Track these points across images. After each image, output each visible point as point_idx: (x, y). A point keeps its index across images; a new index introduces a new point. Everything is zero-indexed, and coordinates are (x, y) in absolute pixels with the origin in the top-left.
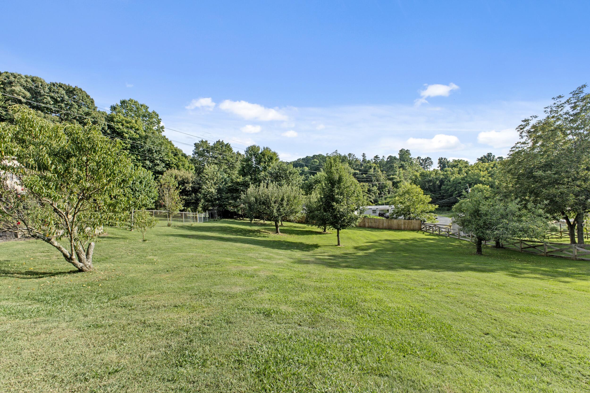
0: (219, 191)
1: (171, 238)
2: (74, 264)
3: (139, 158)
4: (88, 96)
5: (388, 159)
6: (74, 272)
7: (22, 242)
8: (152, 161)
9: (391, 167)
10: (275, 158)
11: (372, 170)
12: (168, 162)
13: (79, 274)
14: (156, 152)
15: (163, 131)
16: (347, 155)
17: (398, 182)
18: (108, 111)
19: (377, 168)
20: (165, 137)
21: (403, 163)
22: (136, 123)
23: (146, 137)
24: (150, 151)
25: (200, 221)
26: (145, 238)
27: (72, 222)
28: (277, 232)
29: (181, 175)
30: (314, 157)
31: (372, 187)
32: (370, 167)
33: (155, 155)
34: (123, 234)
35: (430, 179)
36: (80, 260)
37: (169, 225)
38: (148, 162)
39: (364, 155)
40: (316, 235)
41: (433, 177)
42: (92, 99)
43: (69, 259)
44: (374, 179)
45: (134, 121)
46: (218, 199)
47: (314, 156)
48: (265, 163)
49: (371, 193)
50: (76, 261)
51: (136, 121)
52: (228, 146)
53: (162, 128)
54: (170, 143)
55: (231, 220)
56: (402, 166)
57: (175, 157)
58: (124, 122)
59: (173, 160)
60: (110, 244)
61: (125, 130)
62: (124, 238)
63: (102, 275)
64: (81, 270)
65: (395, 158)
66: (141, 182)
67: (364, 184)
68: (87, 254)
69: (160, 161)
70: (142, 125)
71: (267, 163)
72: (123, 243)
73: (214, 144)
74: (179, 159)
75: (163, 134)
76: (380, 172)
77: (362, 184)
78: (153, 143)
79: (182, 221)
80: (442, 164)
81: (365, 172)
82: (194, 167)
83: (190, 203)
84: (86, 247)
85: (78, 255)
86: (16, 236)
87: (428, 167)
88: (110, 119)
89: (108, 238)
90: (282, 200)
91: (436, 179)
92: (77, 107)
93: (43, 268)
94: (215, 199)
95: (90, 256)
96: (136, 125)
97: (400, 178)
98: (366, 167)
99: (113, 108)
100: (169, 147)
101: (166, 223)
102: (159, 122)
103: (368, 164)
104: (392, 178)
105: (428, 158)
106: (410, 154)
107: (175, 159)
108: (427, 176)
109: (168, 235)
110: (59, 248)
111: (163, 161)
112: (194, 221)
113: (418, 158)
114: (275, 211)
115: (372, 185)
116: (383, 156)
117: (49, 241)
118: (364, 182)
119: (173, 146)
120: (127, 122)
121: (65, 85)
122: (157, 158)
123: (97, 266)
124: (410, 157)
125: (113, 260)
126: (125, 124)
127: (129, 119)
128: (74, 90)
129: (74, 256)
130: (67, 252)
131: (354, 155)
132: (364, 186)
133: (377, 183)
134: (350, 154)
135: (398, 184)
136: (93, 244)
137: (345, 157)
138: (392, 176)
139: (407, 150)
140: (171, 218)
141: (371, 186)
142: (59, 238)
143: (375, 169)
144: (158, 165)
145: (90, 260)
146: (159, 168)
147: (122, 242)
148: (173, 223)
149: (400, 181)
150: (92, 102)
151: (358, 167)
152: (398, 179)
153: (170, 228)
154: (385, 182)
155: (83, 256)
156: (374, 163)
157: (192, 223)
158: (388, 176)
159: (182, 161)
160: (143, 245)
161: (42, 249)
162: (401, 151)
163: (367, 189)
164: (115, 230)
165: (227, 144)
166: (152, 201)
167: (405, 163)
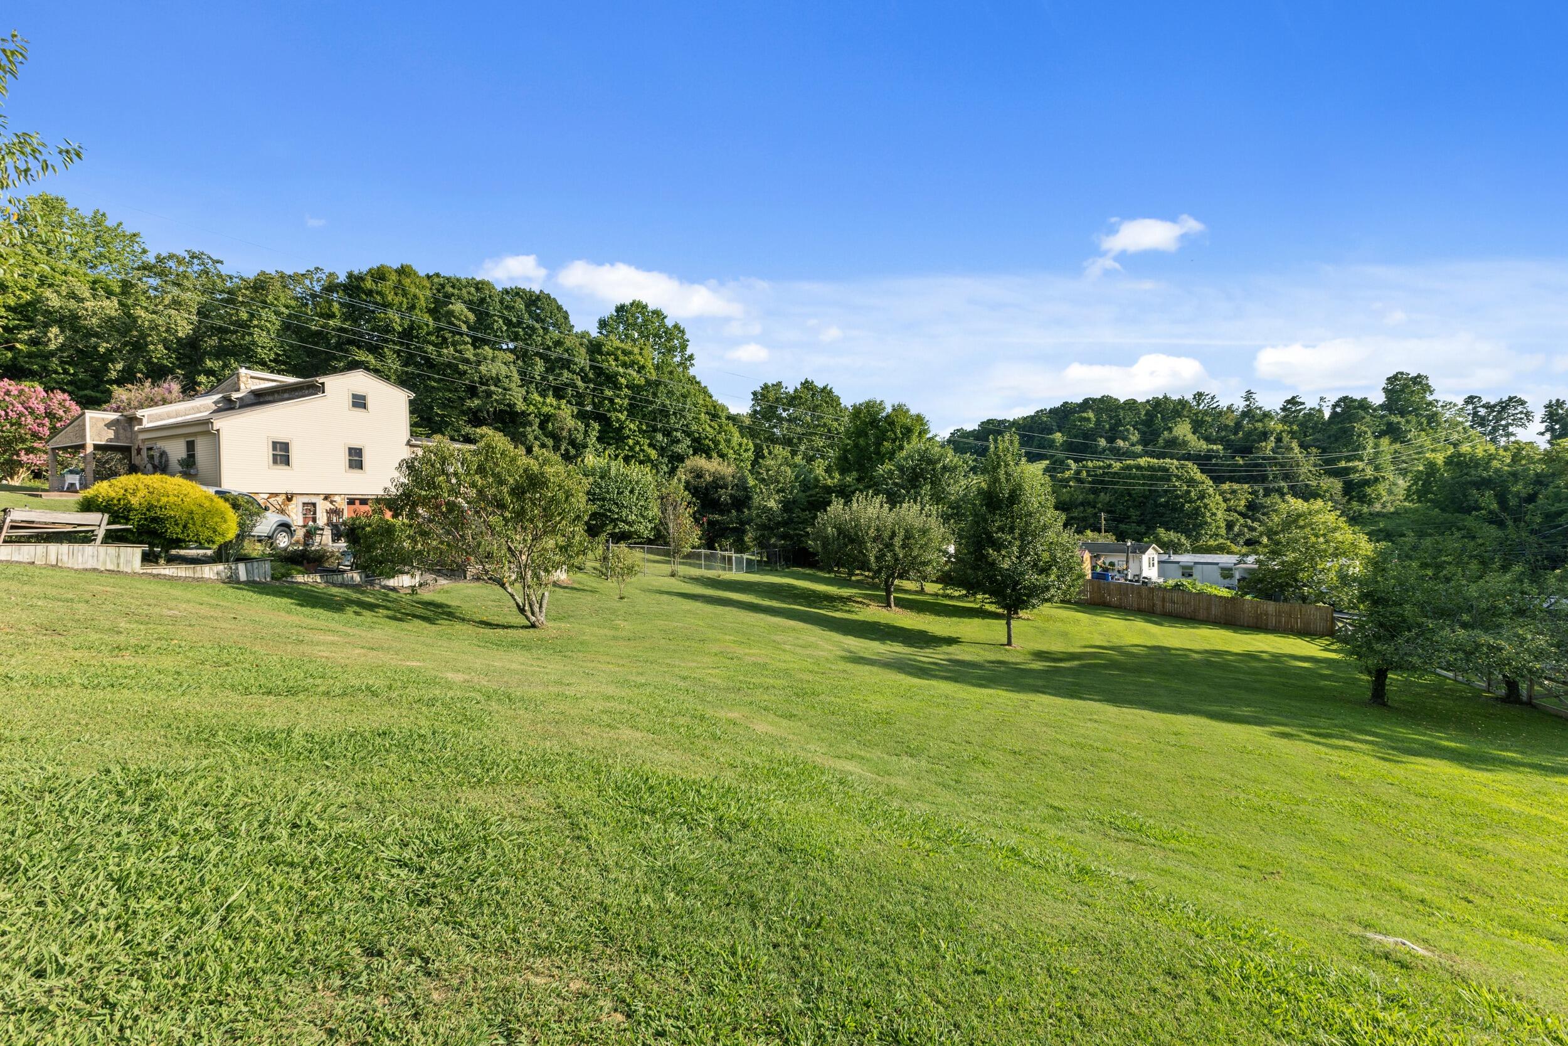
0: (787, 506)
1: (665, 597)
2: (527, 618)
3: (644, 428)
4: (559, 308)
5: (1334, 406)
6: (527, 627)
7: (472, 585)
8: (667, 433)
9: (1345, 432)
10: (918, 429)
11: (1271, 443)
12: (697, 435)
13: (532, 630)
14: (674, 413)
15: (692, 365)
16: (1189, 397)
17: (1367, 483)
18: (594, 333)
19: (1286, 438)
20: (694, 377)
21: (1395, 419)
22: (641, 354)
23: (658, 384)
24: (664, 412)
25: (739, 569)
26: (625, 594)
27: (525, 566)
28: (889, 605)
29: (713, 470)
30: (1087, 404)
31: (1265, 496)
32: (1265, 435)
33: (673, 420)
34: (594, 585)
35: (1485, 474)
36: (533, 613)
37: (673, 575)
38: (659, 437)
39: (1249, 396)
40: (983, 618)
41: (1497, 471)
42: (566, 312)
43: (522, 610)
44: (1272, 471)
45: (636, 350)
46: (785, 524)
47: (1086, 401)
48: (894, 441)
49: (1258, 515)
50: (529, 614)
51: (641, 349)
52: (826, 392)
53: (691, 357)
54: (704, 391)
55: (808, 571)
56: (1393, 432)
57: (713, 424)
58: (619, 352)
59: (708, 429)
60: (572, 598)
61: (621, 370)
62: (593, 591)
63: (554, 633)
64: (533, 626)
65: (1364, 405)
66: (632, 492)
67: (1236, 486)
68: (541, 607)
69: (684, 432)
70: (651, 357)
71: (897, 443)
72: (590, 598)
73: (796, 390)
74: (720, 426)
75: (692, 372)
76: (1297, 450)
77: (1226, 486)
78: (670, 393)
79: (700, 566)
80: (1557, 422)
81: (1245, 450)
82: (751, 445)
83: (728, 528)
84: (539, 598)
85: (531, 606)
86: (465, 578)
87: (1511, 429)
88: (595, 348)
89: (572, 588)
90: (893, 535)
91: (1514, 475)
92: (541, 332)
93: (495, 620)
94: (778, 524)
95: (544, 610)
96: (640, 358)
97: (1377, 468)
98: (1249, 434)
99: (603, 324)
100: (701, 402)
101: (667, 568)
102: (684, 347)
103: (1260, 425)
104: (1346, 468)
105: (1511, 399)
106: (1427, 388)
107: (710, 426)
108: (1477, 465)
109: (662, 592)
110: (512, 595)
111: (688, 434)
112: (724, 569)
113: (1470, 400)
114: (872, 559)
115: (1265, 489)
116: (1322, 399)
117: (503, 585)
118: (1238, 481)
119: (711, 397)
120: (625, 353)
121: (524, 291)
122: (677, 426)
123: (551, 624)
124: (1430, 398)
125: (571, 620)
126: (621, 357)
127: (628, 346)
128: (538, 298)
129: (527, 608)
130: (520, 601)
131: (1213, 398)
132: (1234, 492)
133: (1283, 484)
134: (1199, 396)
135: (1368, 490)
136: (546, 594)
137: (1182, 403)
138: (1343, 464)
139: (1419, 376)
140: (678, 560)
141: (1261, 492)
142: (512, 584)
143: (1279, 440)
144: (678, 441)
145: (543, 614)
146: (679, 449)
147: (588, 598)
148: (683, 570)
149: (1376, 480)
150: (566, 318)
151: (1223, 434)
152: (1369, 472)
153: (673, 580)
154: (1314, 483)
155: (536, 609)
156: (1284, 420)
157: (721, 572)
158: (1327, 462)
159: (725, 431)
160: (617, 605)
161: (493, 597)
162: (1392, 380)
163: (1243, 503)
164: (584, 576)
165: (825, 388)
166: (650, 526)
167: (1403, 421)
